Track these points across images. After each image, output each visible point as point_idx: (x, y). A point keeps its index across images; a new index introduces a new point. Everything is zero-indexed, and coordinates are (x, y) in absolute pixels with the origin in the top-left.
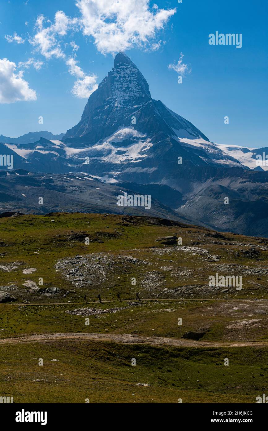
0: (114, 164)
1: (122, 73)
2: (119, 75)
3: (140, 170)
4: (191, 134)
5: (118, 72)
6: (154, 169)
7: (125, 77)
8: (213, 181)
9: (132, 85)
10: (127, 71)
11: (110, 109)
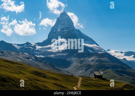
0: (53, 52)
1: (62, 18)
2: (61, 19)
3: (62, 54)
4: (91, 43)
5: (61, 18)
6: (67, 54)
7: (63, 20)
8: (88, 58)
9: (66, 23)
10: (65, 18)
11: (56, 31)
